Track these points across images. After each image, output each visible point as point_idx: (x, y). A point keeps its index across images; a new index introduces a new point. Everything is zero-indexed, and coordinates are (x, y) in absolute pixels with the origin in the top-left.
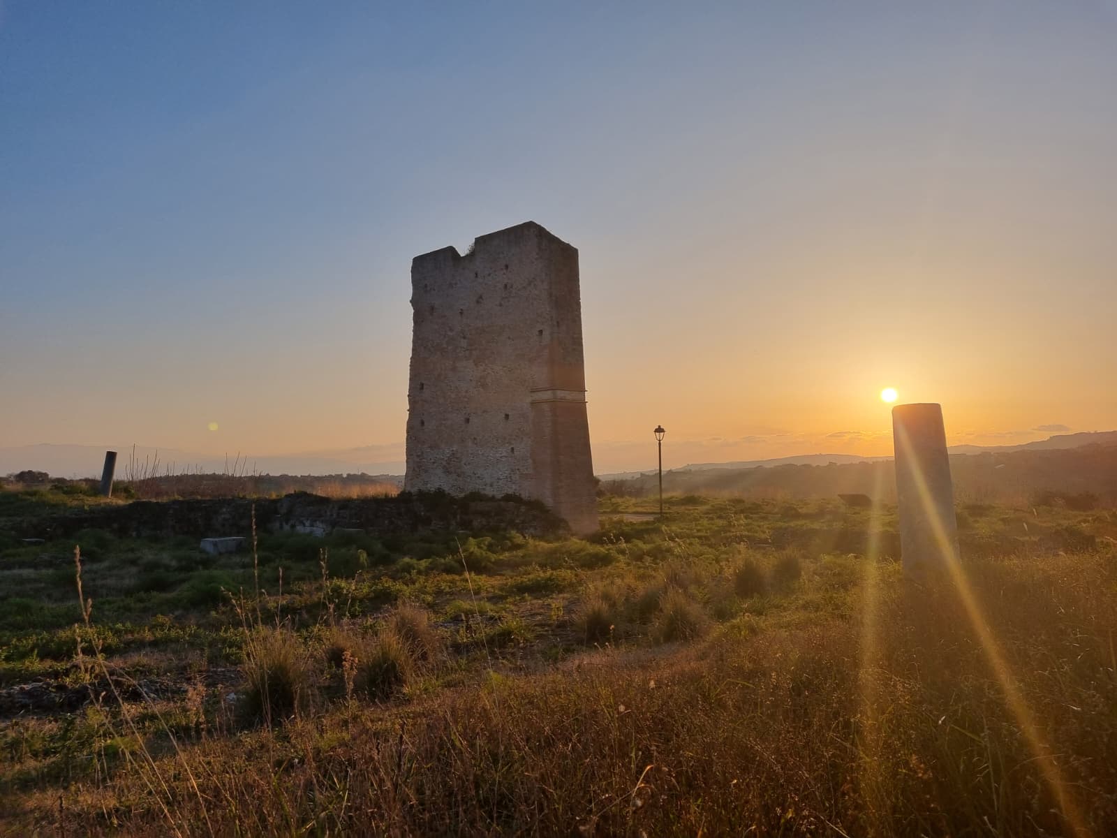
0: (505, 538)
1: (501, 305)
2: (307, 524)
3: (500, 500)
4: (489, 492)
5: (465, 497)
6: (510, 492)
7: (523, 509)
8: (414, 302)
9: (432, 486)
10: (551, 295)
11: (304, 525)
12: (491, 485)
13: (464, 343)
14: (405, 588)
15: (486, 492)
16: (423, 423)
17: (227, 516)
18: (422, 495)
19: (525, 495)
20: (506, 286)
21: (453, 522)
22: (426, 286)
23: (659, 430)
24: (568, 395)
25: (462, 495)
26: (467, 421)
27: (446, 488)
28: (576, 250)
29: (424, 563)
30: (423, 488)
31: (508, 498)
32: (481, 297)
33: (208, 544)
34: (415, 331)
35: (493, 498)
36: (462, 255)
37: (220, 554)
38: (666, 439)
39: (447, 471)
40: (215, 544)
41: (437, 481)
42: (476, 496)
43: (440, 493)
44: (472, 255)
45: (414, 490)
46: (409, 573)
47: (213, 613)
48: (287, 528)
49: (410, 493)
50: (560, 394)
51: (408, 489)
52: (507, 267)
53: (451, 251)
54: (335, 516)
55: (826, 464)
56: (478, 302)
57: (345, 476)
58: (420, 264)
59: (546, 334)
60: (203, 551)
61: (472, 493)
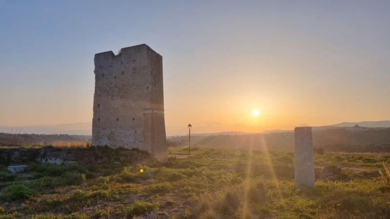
0: (136, 166)
1: (132, 76)
2: (53, 159)
3: (130, 150)
4: (126, 147)
5: (117, 149)
6: (135, 147)
7: (140, 154)
8: (95, 72)
9: (103, 144)
10: (152, 73)
11: (52, 160)
12: (127, 144)
13: (117, 90)
14: (106, 191)
15: (125, 147)
16: (99, 120)
17: (17, 155)
18: (99, 147)
19: (140, 149)
20: (134, 68)
21: (112, 158)
22: (100, 66)
23: (190, 125)
24: (158, 112)
25: (115, 148)
26: (118, 120)
27: (109, 145)
28: (162, 57)
29: (108, 178)
30: (99, 145)
31: (134, 149)
32: (123, 72)
33: (11, 168)
34: (96, 83)
35: (128, 150)
36: (116, 55)
37: (17, 173)
38: (192, 129)
39: (109, 139)
40: (15, 169)
41: (105, 142)
42: (121, 149)
43: (106, 147)
44: (120, 54)
45: (96, 145)
46: (103, 183)
47: (23, 205)
48: (44, 161)
49: (94, 147)
50: (155, 111)
51: (93, 145)
52: (134, 61)
53: (111, 53)
54: (65, 156)
55: (234, 135)
56: (122, 74)
57: (59, 135)
58: (98, 57)
59: (150, 88)
60: (10, 172)
61: (119, 148)
